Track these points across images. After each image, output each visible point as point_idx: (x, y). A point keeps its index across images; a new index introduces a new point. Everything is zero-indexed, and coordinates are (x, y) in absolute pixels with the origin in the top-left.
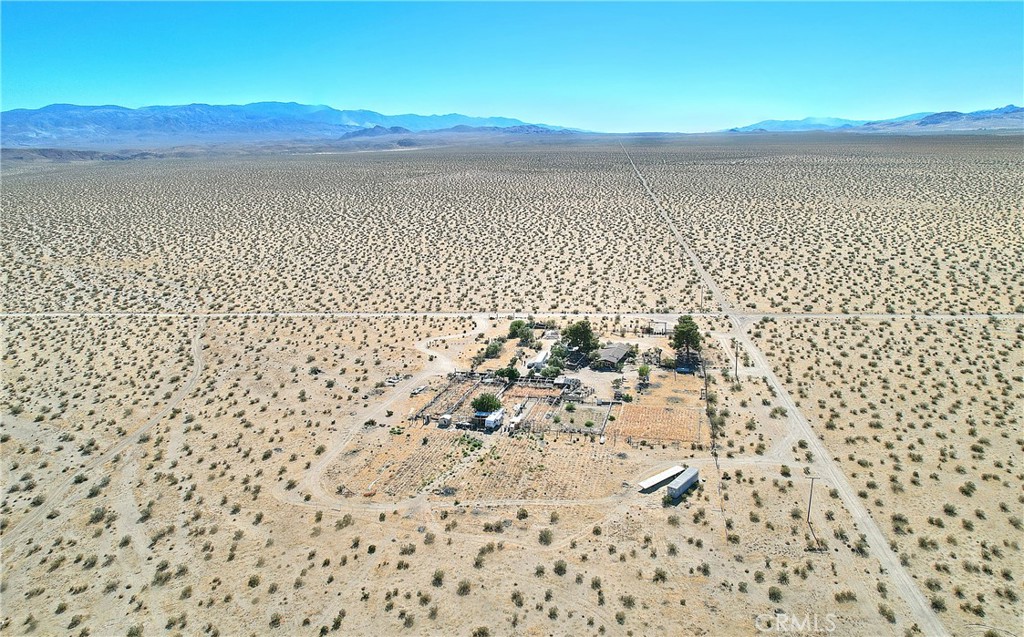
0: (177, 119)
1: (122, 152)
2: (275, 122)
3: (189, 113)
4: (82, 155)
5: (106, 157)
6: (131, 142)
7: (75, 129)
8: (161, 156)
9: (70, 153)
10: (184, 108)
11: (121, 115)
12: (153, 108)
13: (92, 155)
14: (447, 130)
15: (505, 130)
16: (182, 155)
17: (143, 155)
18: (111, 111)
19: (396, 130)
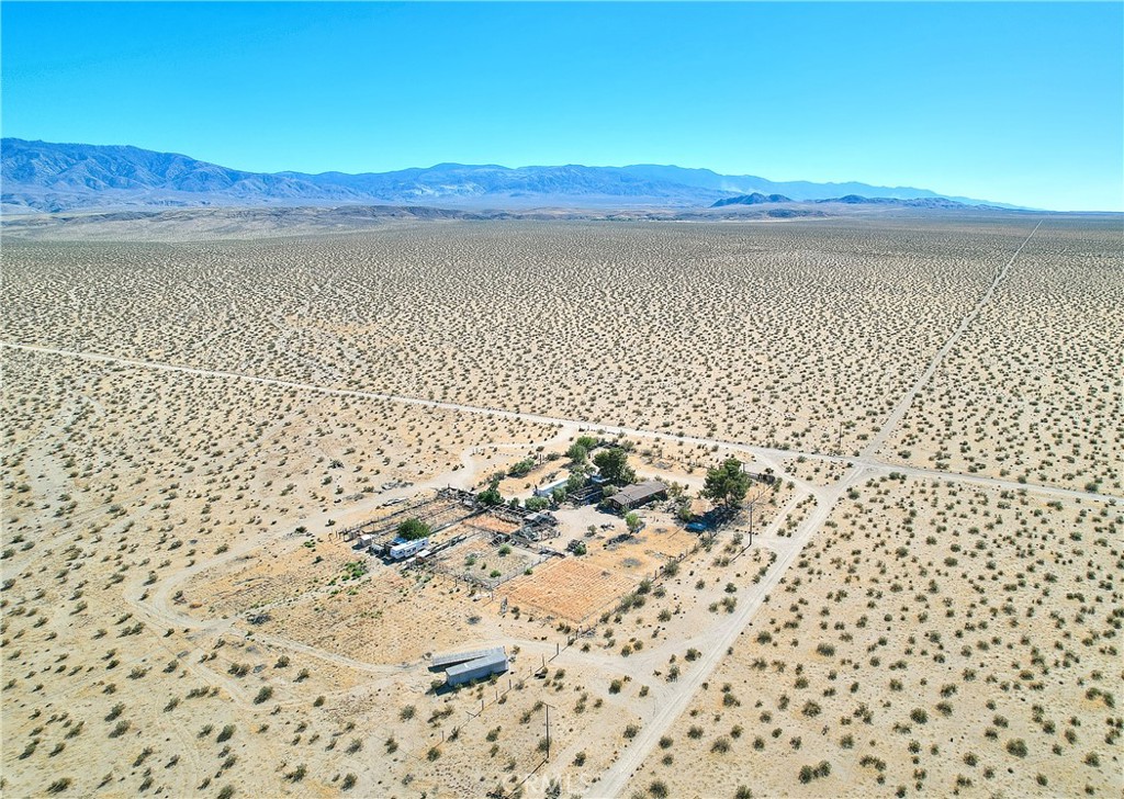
0: (551, 180)
1: (485, 212)
2: (650, 186)
3: (564, 174)
4: (446, 213)
5: (467, 216)
6: (502, 201)
7: (456, 187)
8: (519, 217)
9: (435, 211)
10: (560, 169)
11: (500, 175)
12: (531, 168)
13: (454, 213)
14: (836, 200)
15: (906, 204)
16: (539, 217)
17: (502, 216)
18: (492, 170)
19: (775, 198)
